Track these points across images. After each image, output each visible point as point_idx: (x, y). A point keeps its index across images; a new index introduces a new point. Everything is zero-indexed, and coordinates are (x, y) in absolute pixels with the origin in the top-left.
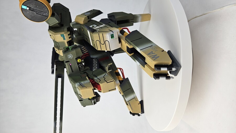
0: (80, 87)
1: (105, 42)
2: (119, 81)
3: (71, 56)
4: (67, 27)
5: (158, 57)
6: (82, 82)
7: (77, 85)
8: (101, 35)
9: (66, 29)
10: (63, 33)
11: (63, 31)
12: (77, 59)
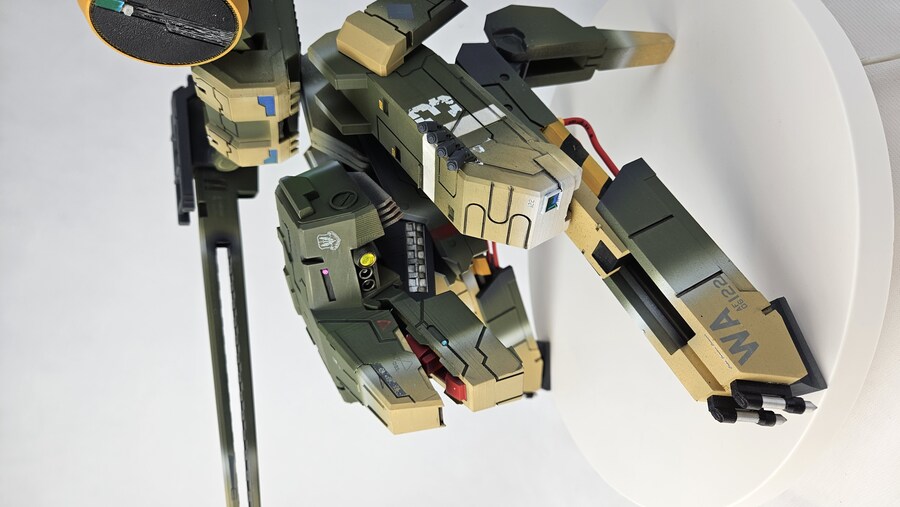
0: (387, 397)
1: (509, 219)
2: (477, 276)
3: (331, 241)
4: (287, 57)
5: (754, 346)
6: (388, 366)
7: (364, 378)
8: (501, 190)
9: (281, 70)
10: (268, 91)
11: (270, 81)
12: (357, 253)
